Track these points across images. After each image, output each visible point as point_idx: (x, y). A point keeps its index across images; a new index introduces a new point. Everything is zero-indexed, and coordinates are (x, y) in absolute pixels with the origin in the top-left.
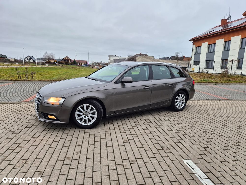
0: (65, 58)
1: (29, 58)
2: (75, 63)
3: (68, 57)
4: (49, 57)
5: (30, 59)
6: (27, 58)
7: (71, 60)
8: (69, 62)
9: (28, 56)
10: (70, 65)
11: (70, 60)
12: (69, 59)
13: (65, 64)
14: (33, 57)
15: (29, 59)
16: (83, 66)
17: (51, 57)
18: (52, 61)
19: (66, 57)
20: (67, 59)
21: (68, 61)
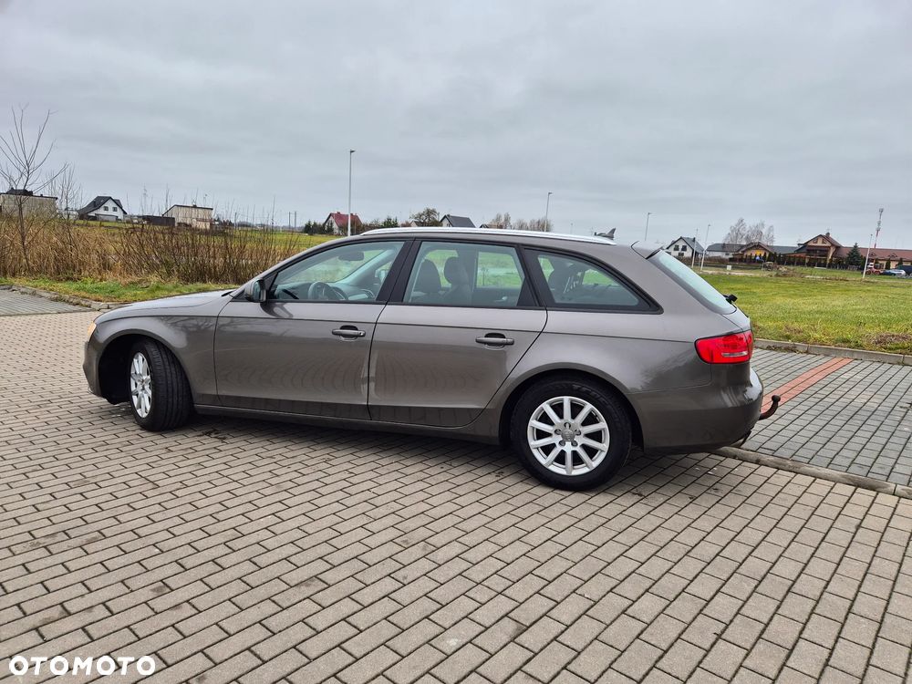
0: (815, 239)
1: (681, 244)
2: (853, 260)
3: (826, 238)
4: (747, 238)
5: (684, 249)
6: (677, 244)
7: (838, 248)
8: (826, 256)
9: (681, 238)
10: (829, 267)
11: (832, 250)
12: (828, 244)
13: (809, 265)
14: (694, 240)
15: (680, 247)
16: (890, 274)
17: (755, 240)
18: (757, 253)
19: (821, 236)
20: (820, 243)
21: (824, 251)
